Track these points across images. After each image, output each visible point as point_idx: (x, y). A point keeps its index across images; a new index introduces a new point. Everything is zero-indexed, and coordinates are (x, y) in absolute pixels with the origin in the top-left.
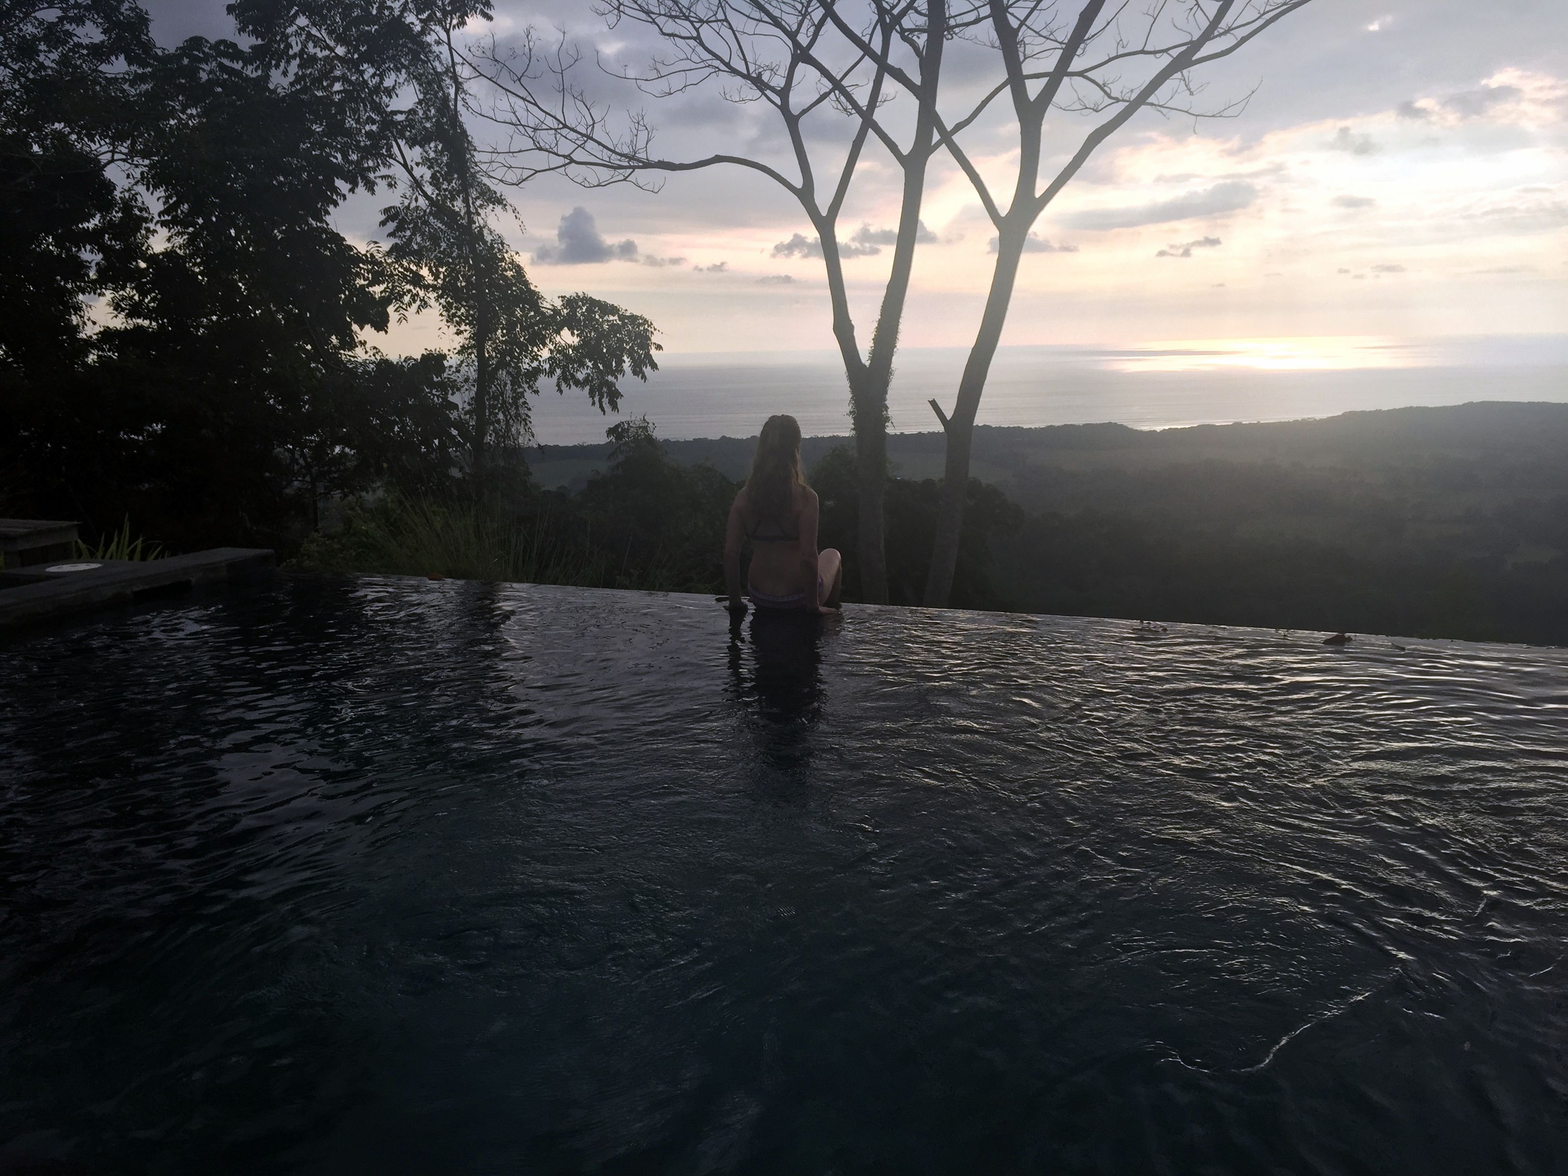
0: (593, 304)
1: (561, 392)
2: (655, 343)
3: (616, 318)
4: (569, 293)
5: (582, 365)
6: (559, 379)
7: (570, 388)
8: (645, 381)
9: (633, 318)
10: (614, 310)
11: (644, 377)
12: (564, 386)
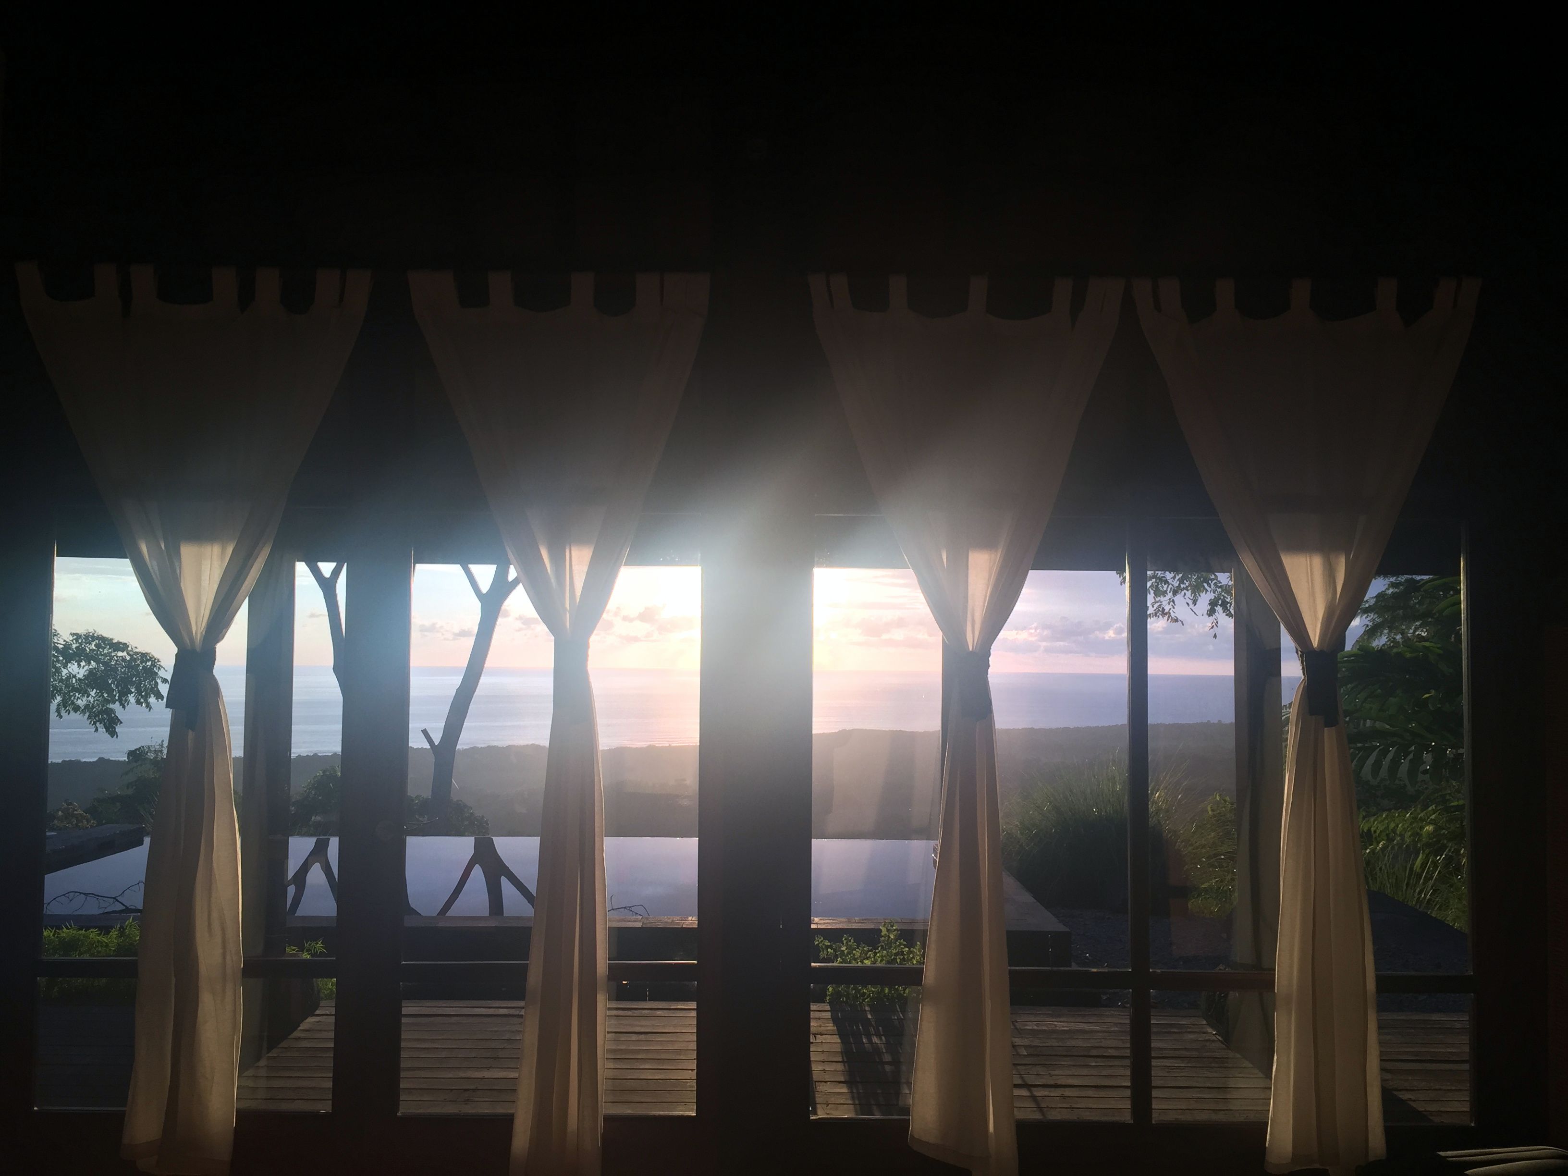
0: (103, 641)
1: (61, 717)
2: (162, 678)
3: (125, 654)
4: (82, 631)
5: (86, 693)
6: (59, 705)
7: (69, 714)
8: (150, 710)
9: (145, 656)
10: (123, 647)
11: (148, 706)
12: (63, 713)
